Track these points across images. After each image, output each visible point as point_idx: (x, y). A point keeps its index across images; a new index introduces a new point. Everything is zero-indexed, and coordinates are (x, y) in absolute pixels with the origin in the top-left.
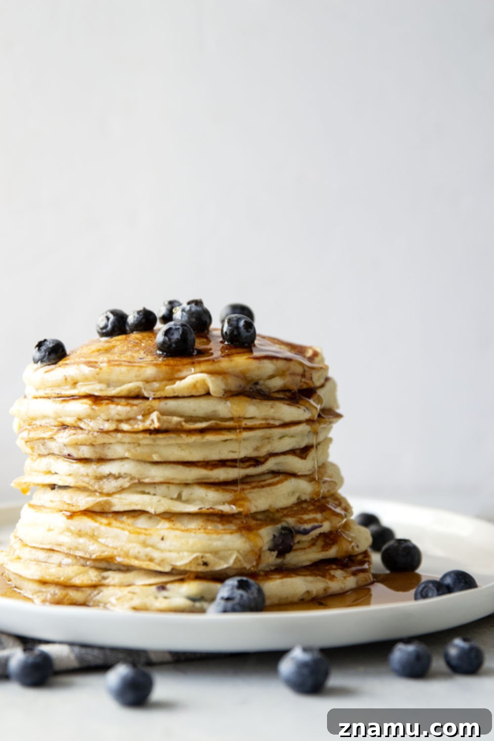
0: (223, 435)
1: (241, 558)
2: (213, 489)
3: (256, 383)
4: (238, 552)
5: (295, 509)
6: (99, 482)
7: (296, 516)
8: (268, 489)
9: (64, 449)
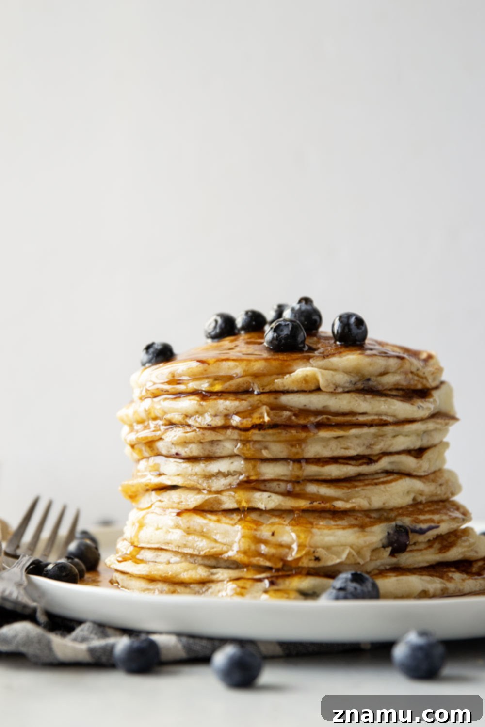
0: (335, 431)
1: (354, 553)
2: (325, 485)
3: (369, 380)
4: (351, 547)
5: (411, 509)
6: (208, 480)
7: (412, 516)
8: (382, 487)
9: (171, 448)
